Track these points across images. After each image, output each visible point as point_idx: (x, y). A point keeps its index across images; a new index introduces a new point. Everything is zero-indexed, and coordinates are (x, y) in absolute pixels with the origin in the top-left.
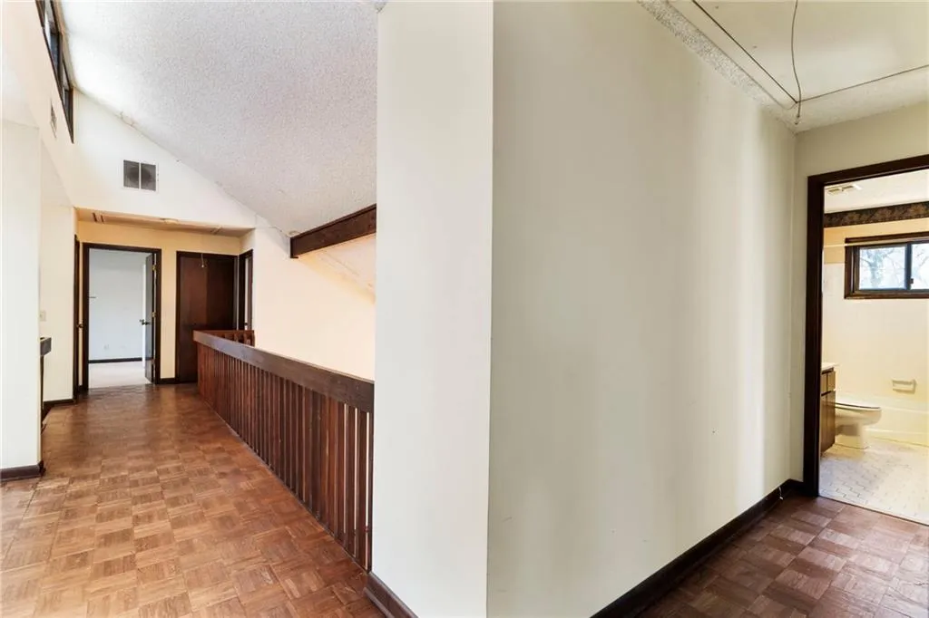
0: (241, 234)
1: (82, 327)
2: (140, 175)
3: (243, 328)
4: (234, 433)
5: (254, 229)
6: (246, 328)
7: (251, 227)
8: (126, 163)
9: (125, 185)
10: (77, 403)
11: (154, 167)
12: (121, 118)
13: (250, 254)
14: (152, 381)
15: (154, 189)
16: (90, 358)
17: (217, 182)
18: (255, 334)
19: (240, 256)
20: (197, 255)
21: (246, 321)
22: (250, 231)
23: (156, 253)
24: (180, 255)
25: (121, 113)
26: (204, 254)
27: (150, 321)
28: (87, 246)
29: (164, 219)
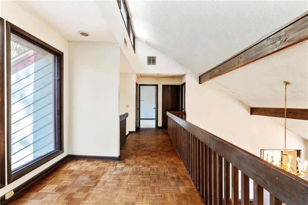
0: (181, 77)
1: (138, 109)
2: (152, 60)
3: (182, 111)
4: (179, 155)
5: (186, 74)
6: (183, 111)
7: (185, 73)
8: (148, 57)
9: (148, 64)
10: (136, 133)
11: (155, 57)
12: (147, 43)
13: (184, 84)
14: (156, 127)
15: (155, 64)
16: (141, 118)
17: (173, 59)
18: (187, 113)
19: (181, 85)
20: (168, 86)
21: (183, 108)
22: (184, 75)
23: (157, 86)
24: (163, 86)
25: (146, 41)
26: (170, 85)
27: (155, 108)
28: (140, 85)
29: (158, 74)
